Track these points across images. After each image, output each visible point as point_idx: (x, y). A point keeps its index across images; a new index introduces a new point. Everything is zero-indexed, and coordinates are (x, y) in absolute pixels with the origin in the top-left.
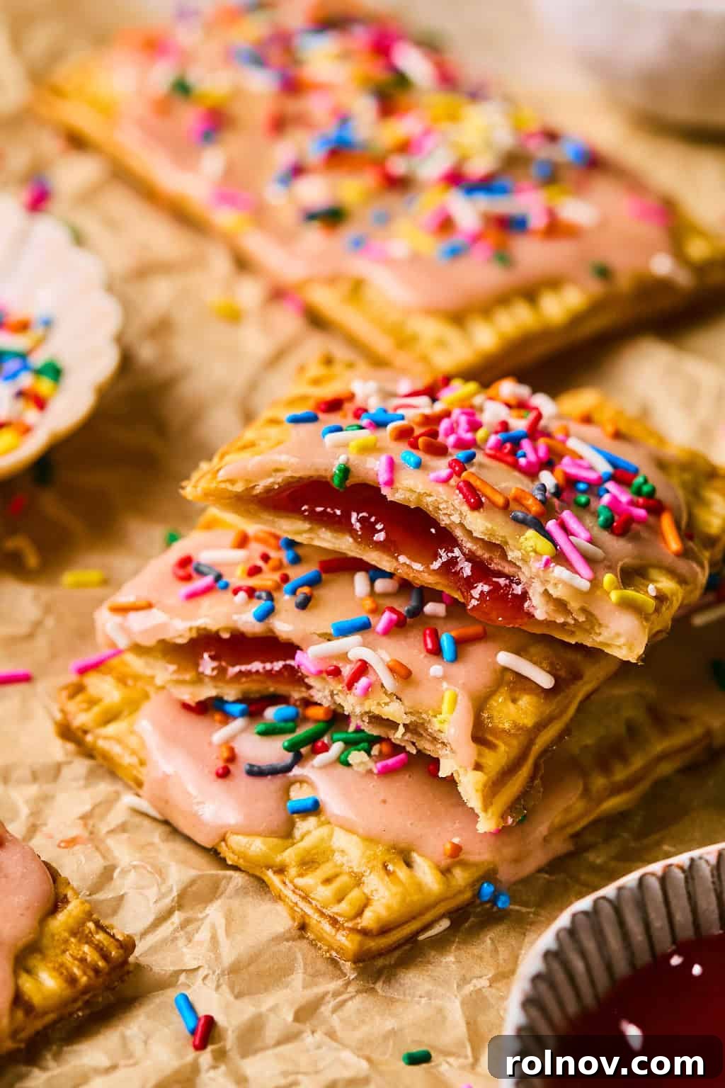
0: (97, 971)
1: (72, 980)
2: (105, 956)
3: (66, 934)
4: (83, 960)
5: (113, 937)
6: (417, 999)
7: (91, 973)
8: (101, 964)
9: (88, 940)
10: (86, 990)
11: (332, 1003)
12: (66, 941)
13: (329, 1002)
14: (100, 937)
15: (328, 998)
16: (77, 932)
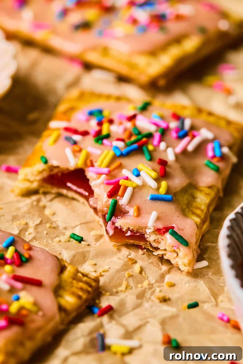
0: (88, 292)
1: (79, 297)
2: (90, 286)
3: (71, 280)
4: (81, 289)
5: (90, 278)
6: (184, 285)
7: (86, 293)
8: (90, 289)
9: (80, 281)
10: (86, 300)
11: (150, 292)
12: (72, 283)
13: (148, 292)
14: (85, 279)
15: (147, 290)
16: (75, 277)
